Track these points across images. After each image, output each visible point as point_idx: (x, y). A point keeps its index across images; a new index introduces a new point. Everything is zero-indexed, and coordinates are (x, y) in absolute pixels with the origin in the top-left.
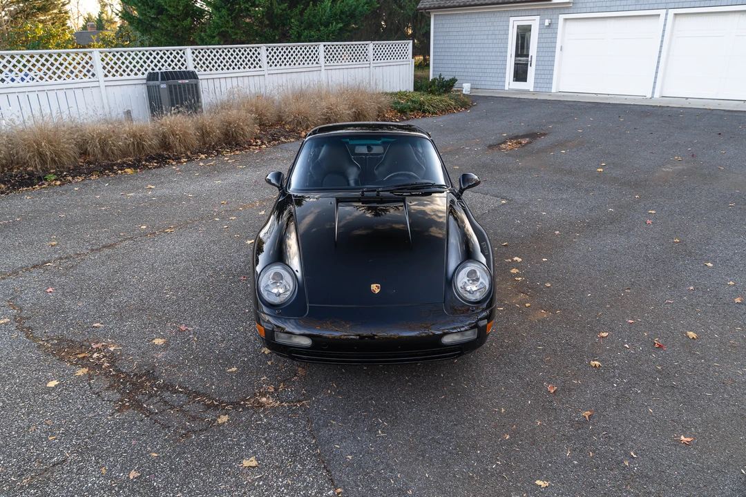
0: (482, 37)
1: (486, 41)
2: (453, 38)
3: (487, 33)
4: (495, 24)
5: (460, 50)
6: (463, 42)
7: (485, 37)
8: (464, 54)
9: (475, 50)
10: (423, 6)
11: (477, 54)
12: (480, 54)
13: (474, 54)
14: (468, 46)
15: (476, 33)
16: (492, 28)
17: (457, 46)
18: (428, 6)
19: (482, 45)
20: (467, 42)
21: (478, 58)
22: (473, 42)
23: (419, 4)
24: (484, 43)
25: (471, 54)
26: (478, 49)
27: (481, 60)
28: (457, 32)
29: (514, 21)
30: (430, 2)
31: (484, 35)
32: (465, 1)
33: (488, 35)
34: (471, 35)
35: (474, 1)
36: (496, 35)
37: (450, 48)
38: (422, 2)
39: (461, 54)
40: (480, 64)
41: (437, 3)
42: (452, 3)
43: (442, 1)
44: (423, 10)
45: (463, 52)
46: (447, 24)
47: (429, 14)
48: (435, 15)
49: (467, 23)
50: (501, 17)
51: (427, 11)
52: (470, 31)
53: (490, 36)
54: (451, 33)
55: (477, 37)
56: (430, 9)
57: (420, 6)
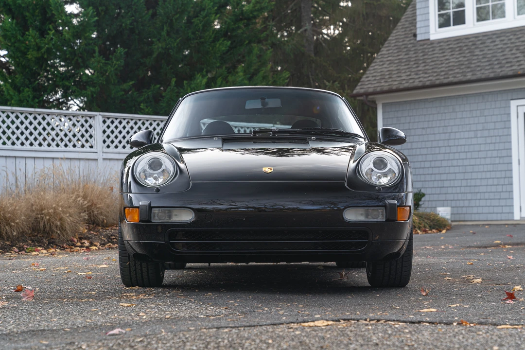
0: (466, 135)
1: (474, 141)
3: (473, 127)
4: (486, 112)
5: (430, 158)
6: (435, 144)
7: (472, 134)
8: (438, 164)
9: (457, 156)
10: (362, 91)
11: (460, 163)
12: (466, 162)
13: (455, 163)
14: (443, 150)
15: (455, 129)
16: (482, 120)
17: (424, 151)
18: (371, 90)
19: (467, 148)
20: (441, 143)
21: (461, 169)
22: (451, 143)
23: (357, 88)
24: (471, 145)
25: (450, 163)
26: (461, 154)
27: (468, 172)
28: (423, 128)
29: (517, 106)
30: (375, 84)
31: (469, 131)
32: (433, 79)
33: (477, 130)
34: (447, 133)
35: (448, 78)
36: (489, 130)
37: (412, 155)
38: (361, 85)
39: (433, 164)
40: (467, 179)
41: (387, 84)
42: (411, 83)
43: (395, 81)
44: (365, 96)
45: (435, 161)
46: (405, 117)
47: (374, 102)
48: (384, 105)
49: (438, 113)
50: (495, 101)
51: (370, 97)
52: (445, 126)
53: (479, 132)
54: (413, 132)
55: (458, 135)
56: (374, 93)
57: (358, 90)
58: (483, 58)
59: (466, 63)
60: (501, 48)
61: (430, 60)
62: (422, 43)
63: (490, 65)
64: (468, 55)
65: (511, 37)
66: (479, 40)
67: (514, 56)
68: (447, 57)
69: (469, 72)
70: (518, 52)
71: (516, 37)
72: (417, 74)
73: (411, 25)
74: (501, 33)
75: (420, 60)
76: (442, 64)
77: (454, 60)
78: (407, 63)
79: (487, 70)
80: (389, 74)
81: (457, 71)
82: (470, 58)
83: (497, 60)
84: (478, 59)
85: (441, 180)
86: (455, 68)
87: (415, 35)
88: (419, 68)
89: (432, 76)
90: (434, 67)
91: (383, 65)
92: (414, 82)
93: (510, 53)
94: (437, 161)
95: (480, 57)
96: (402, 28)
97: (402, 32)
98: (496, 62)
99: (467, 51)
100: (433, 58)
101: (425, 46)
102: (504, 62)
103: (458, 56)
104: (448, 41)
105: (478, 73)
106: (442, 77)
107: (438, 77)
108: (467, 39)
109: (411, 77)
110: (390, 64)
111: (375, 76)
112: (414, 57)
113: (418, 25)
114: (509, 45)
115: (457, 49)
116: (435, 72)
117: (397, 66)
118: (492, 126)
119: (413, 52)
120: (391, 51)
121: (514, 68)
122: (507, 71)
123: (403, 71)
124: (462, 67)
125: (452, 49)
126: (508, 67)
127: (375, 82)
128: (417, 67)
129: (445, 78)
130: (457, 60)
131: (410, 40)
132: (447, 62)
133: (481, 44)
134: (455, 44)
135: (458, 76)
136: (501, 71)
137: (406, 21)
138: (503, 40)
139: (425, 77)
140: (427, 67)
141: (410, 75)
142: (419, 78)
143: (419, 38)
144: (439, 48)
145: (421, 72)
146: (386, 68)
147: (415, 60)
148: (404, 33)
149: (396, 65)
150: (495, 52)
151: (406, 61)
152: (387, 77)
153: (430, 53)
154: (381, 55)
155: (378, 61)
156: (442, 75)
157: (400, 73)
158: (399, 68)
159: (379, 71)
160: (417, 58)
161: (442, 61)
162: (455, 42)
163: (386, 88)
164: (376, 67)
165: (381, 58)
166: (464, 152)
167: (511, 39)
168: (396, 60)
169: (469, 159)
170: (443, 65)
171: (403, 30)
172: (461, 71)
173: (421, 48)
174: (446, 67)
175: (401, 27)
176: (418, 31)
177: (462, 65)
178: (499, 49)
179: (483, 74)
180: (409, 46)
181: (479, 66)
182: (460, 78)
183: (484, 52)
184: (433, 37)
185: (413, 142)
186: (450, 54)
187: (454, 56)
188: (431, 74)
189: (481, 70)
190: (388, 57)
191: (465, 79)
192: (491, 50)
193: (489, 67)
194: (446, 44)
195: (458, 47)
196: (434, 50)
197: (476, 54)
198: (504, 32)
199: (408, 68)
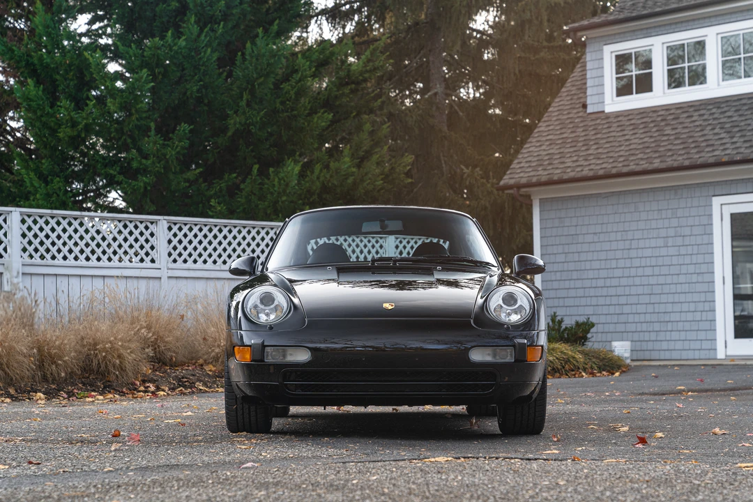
0: (653, 243)
1: (664, 251)
2: (585, 248)
3: (663, 233)
4: (680, 212)
5: (603, 274)
6: (611, 255)
7: (660, 242)
8: (615, 282)
9: (640, 272)
10: (512, 182)
11: (645, 281)
12: (653, 280)
13: (637, 281)
14: (621, 263)
15: (638, 235)
16: (674, 222)
17: (596, 265)
18: (524, 181)
19: (653, 262)
20: (619, 254)
21: (647, 290)
22: (633, 253)
23: (506, 177)
24: (660, 256)
25: (630, 281)
26: (646, 269)
27: (655, 294)
28: (595, 233)
29: (721, 205)
30: (529, 172)
31: (656, 238)
32: (608, 166)
33: (667, 237)
34: (627, 240)
35: (628, 166)
36: (684, 236)
37: (581, 270)
38: (510, 174)
39: (608, 283)
40: (654, 304)
41: (546, 173)
42: (578, 172)
43: (557, 168)
44: (515, 189)
45: (611, 278)
46: (571, 217)
47: (529, 197)
48: (542, 201)
49: (615, 213)
50: (692, 197)
51: (524, 190)
52: (624, 231)
53: (670, 240)
54: (581, 239)
55: (642, 244)
56: (530, 185)
57: (507, 180)
58: (676, 139)
59: (653, 145)
60: (700, 125)
61: (605, 141)
62: (593, 116)
63: (684, 148)
64: (656, 134)
65: (714, 110)
66: (670, 114)
67: (717, 137)
68: (627, 137)
69: (655, 158)
70: (722, 131)
71: (720, 111)
72: (586, 160)
73: (579, 92)
74: (701, 105)
75: (592, 140)
76: (620, 146)
77: (636, 141)
78: (573, 144)
79: (680, 155)
80: (549, 159)
81: (640, 156)
82: (658, 138)
83: (693, 142)
84: (668, 140)
85: (619, 305)
86: (638, 152)
87: (585, 106)
88: (590, 152)
89: (607, 162)
90: (609, 150)
91: (540, 146)
92: (582, 170)
93: (711, 133)
94: (613, 278)
95: (672, 137)
96: (568, 95)
97: (568, 100)
98: (693, 145)
99: (655, 129)
100: (609, 137)
101: (598, 121)
102: (703, 144)
103: (642, 136)
104: (629, 115)
105: (669, 159)
106: (620, 165)
107: (614, 164)
108: (654, 111)
109: (578, 164)
110: (550, 145)
111: (530, 161)
112: (582, 136)
113: (589, 92)
114: (710, 122)
115: (641, 126)
116: (612, 157)
117: (560, 148)
118: (687, 231)
119: (581, 129)
120: (551, 128)
121: (716, 153)
122: (707, 157)
123: (568, 155)
124: (647, 151)
125: (635, 127)
127: (530, 169)
128: (587, 150)
129: (624, 166)
130: (640, 141)
131: (578, 112)
132: (627, 143)
133: (674, 119)
134: (638, 120)
135: (641, 163)
136: (700, 157)
137: (574, 86)
138: (703, 115)
139: (597, 164)
140: (600, 151)
141: (577, 161)
142: (590, 165)
143: (590, 110)
144: (616, 124)
145: (592, 157)
146: (544, 150)
147: (585, 140)
148: (569, 103)
149: (558, 147)
151: (572, 142)
152: (546, 163)
153: (604, 131)
154: (538, 132)
155: (534, 140)
156: (620, 162)
157: (564, 157)
158: (562, 150)
159: (536, 154)
160: (587, 138)
161: (620, 141)
162: (639, 117)
163: (544, 179)
164: (531, 149)
165: (538, 136)
166: (650, 266)
167: (713, 114)
168: (559, 139)
169: (657, 276)
170: (622, 148)
171: (569, 98)
172: (646, 157)
173: (593, 123)
174: (626, 151)
175: (565, 94)
176: (589, 101)
177: (648, 147)
178: (697, 126)
179: (675, 160)
180: (577, 121)
181: (670, 150)
182: (645, 165)
183: (677, 131)
184: (608, 109)
185: (581, 252)
186: (631, 133)
187: (637, 136)
188: (605, 160)
189: (673, 155)
190: (548, 135)
191: (650, 167)
192: (687, 127)
193: (683, 152)
194: (626, 118)
195: (642, 123)
196: (609, 127)
197: (666, 133)
198: (705, 104)
199: (575, 151)
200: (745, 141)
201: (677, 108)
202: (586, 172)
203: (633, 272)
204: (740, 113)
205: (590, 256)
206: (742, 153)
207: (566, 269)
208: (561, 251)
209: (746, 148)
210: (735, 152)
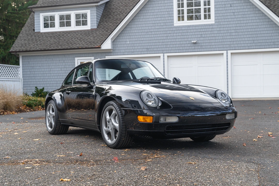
0: (57, 69)
1: (61, 72)
2: (37, 70)
3: (60, 67)
4: (65, 61)
5: (42, 78)
6: (44, 72)
7: (60, 69)
8: (46, 80)
9: (53, 77)
10: (14, 50)
11: (55, 80)
12: (57, 80)
13: (53, 80)
14: (48, 75)
15: (53, 67)
16: (64, 64)
17: (40, 75)
18: (18, 50)
19: (58, 75)
20: (47, 72)
21: (55, 82)
22: (51, 72)
23: (11, 49)
24: (59, 73)
25: (51, 80)
26: (55, 77)
27: (58, 84)
28: (39, 66)
29: (78, 60)
30: (19, 48)
31: (58, 68)
32: (45, 47)
33: (62, 68)
34: (49, 68)
35: (51, 48)
36: (67, 68)
37: (35, 77)
38: (13, 48)
39: (44, 80)
40: (57, 86)
41: (25, 48)
42: (35, 49)
43: (28, 47)
44: (15, 53)
45: (44, 79)
46: (32, 61)
47: (18, 55)
48: (22, 56)
49: (46, 61)
50: (69, 57)
51: (17, 53)
52: (49, 66)
53: (63, 69)
54: (35, 68)
55: (54, 70)
56: (19, 52)
57: (11, 50)
58: (64, 41)
59: (57, 42)
60: (71, 38)
61: (42, 40)
62: (37, 33)
63: (67, 44)
64: (58, 39)
65: (74, 34)
66: (61, 34)
67: (76, 41)
68: (49, 40)
69: (59, 46)
70: (78, 40)
71: (76, 34)
72: (37, 45)
73: (31, 26)
74: (70, 32)
75: (38, 40)
76: (47, 42)
77: (52, 41)
78: (32, 41)
79: (66, 45)
80: (25, 44)
81: (54, 45)
82: (59, 40)
83: (70, 42)
84: (62, 41)
85: (47, 86)
86: (53, 44)
87: (34, 30)
88: (38, 43)
89: (44, 46)
90: (44, 43)
91: (21, 40)
92: (36, 48)
93: (75, 40)
94: (45, 79)
95: (63, 40)
96: (27, 27)
97: (28, 28)
98: (70, 43)
99: (57, 38)
100: (43, 39)
101: (39, 35)
102: (73, 43)
103: (54, 40)
104: (48, 33)
105: (63, 46)
106: (48, 47)
107: (47, 47)
108: (56, 33)
109: (35, 46)
110: (24, 40)
111: (19, 45)
112: (35, 39)
113: (35, 26)
114: (74, 37)
115: (53, 37)
116: (45, 45)
117: (28, 41)
118: (68, 66)
119: (34, 36)
120: (24, 35)
121: (77, 45)
122: (75, 46)
123: (31, 44)
124: (56, 44)
125: (51, 37)
126: (75, 45)
127: (19, 47)
128: (37, 42)
129: (50, 48)
130: (53, 41)
131: (32, 32)
132: (49, 41)
133: (62, 35)
134: (51, 35)
135: (55, 47)
136: (73, 46)
137: (29, 24)
138: (71, 35)
139: (41, 47)
140: (41, 43)
141: (34, 45)
142: (39, 47)
143: (36, 31)
144: (45, 36)
145: (39, 45)
146: (23, 42)
147: (36, 40)
148: (28, 29)
149: (27, 41)
150: (69, 39)
151: (31, 40)
152: (24, 45)
153: (41, 37)
154: (20, 36)
155: (19, 39)
156: (48, 46)
157: (30, 44)
158: (29, 42)
159: (20, 43)
160: (36, 39)
161: (47, 41)
162: (52, 34)
163: (24, 50)
164: (18, 41)
165: (20, 38)
166: (57, 76)
167: (74, 35)
168: (27, 39)
169: (59, 78)
170: (48, 42)
171: (28, 27)
172: (56, 45)
173: (37, 35)
174: (49, 43)
175: (26, 26)
176: (35, 29)
177: (56, 43)
178: (70, 38)
179: (65, 47)
180: (32, 34)
181: (63, 44)
182: (56, 48)
183: (64, 39)
184: (41, 31)
185: (35, 71)
186: (50, 38)
187: (52, 39)
188: (43, 46)
189: (64, 45)
190: (23, 38)
191: (58, 48)
192: (67, 38)
193: (67, 45)
194: (48, 34)
195: (53, 36)
196: (43, 36)
197: (61, 39)
198: (71, 32)
199: (33, 43)
200: (85, 43)
201: (63, 33)
202: (38, 49)
203: (51, 77)
204: (82, 35)
205: (38, 73)
206: (85, 46)
207: (30, 76)
208: (29, 71)
209: (86, 45)
210: (83, 46)
